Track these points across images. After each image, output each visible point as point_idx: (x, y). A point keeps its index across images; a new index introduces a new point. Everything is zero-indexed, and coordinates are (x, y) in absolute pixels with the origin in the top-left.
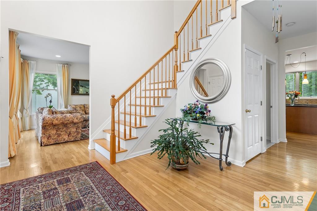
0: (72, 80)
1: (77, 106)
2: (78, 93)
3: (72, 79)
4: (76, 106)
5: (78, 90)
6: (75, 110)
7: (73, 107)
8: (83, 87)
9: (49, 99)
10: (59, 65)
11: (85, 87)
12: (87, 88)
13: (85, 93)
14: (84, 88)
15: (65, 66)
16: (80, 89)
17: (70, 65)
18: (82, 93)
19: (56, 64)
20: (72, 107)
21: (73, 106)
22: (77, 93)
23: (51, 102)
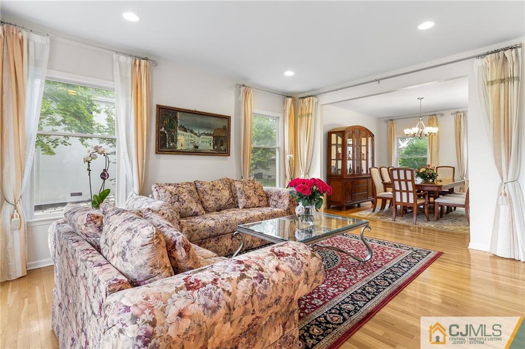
0: (160, 108)
1: (181, 189)
2: (175, 147)
3: (158, 106)
4: (177, 186)
5: (174, 140)
6: (178, 201)
7: (171, 193)
8: (185, 130)
9: (98, 164)
10: (123, 58)
11: (192, 132)
12: (196, 134)
13: (191, 147)
14: (188, 133)
15: (140, 65)
16: (179, 137)
17: (155, 64)
18: (184, 148)
19: (115, 56)
20: (168, 193)
21: (170, 188)
22: (170, 148)
23: (104, 176)
